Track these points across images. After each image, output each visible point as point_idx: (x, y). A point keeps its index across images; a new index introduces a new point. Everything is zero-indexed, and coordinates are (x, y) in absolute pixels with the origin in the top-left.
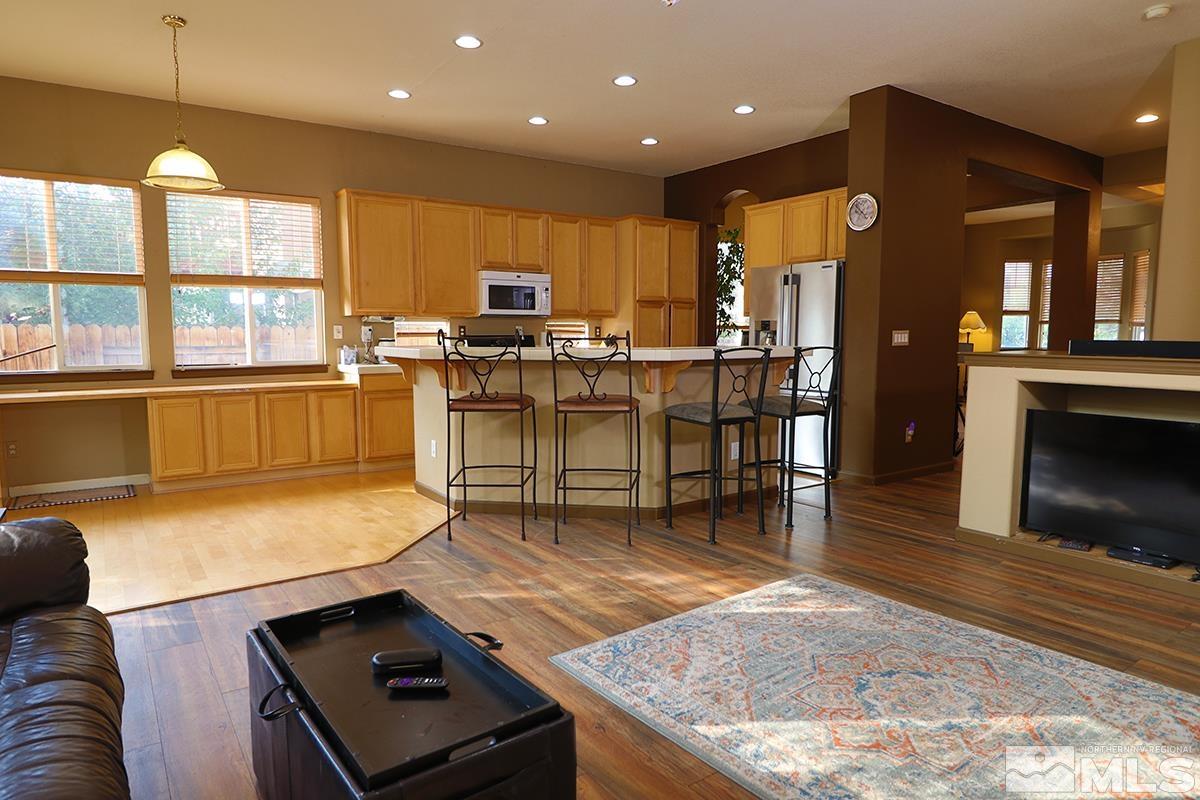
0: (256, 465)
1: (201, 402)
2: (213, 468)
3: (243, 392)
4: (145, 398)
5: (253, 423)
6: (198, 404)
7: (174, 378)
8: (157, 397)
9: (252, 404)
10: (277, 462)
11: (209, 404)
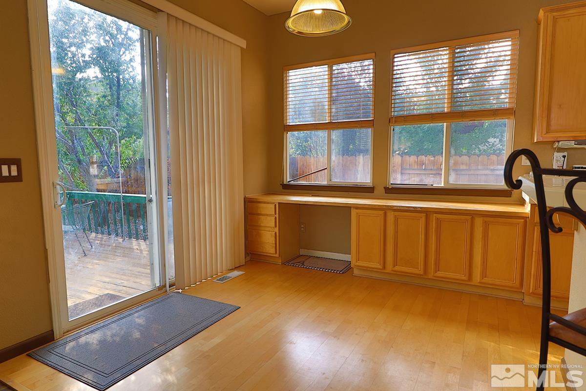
0: (422, 272)
1: (385, 214)
2: (390, 267)
3: (415, 210)
4: (351, 207)
5: (422, 237)
6: (383, 215)
7: (386, 193)
8: (358, 207)
9: (422, 222)
10: (439, 274)
11: (391, 216)
